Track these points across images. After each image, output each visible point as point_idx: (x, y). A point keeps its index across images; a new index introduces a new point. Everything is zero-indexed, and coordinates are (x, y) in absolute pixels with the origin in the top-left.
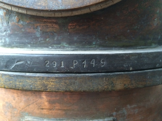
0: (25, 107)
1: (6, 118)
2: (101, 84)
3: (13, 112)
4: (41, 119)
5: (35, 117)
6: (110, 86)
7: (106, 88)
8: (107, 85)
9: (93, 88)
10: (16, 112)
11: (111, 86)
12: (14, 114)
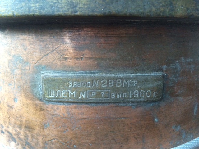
0: (41, 59)
1: (13, 79)
2: (156, 5)
3: (23, 68)
4: (64, 73)
5: (56, 71)
6: (167, 8)
7: (162, 11)
8: (164, 6)
9: (144, 10)
10: (27, 68)
11: (169, 8)
12: (25, 70)
